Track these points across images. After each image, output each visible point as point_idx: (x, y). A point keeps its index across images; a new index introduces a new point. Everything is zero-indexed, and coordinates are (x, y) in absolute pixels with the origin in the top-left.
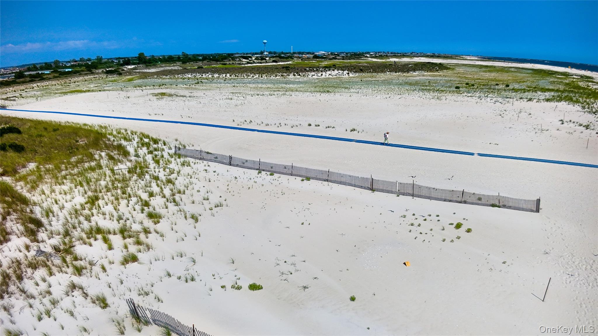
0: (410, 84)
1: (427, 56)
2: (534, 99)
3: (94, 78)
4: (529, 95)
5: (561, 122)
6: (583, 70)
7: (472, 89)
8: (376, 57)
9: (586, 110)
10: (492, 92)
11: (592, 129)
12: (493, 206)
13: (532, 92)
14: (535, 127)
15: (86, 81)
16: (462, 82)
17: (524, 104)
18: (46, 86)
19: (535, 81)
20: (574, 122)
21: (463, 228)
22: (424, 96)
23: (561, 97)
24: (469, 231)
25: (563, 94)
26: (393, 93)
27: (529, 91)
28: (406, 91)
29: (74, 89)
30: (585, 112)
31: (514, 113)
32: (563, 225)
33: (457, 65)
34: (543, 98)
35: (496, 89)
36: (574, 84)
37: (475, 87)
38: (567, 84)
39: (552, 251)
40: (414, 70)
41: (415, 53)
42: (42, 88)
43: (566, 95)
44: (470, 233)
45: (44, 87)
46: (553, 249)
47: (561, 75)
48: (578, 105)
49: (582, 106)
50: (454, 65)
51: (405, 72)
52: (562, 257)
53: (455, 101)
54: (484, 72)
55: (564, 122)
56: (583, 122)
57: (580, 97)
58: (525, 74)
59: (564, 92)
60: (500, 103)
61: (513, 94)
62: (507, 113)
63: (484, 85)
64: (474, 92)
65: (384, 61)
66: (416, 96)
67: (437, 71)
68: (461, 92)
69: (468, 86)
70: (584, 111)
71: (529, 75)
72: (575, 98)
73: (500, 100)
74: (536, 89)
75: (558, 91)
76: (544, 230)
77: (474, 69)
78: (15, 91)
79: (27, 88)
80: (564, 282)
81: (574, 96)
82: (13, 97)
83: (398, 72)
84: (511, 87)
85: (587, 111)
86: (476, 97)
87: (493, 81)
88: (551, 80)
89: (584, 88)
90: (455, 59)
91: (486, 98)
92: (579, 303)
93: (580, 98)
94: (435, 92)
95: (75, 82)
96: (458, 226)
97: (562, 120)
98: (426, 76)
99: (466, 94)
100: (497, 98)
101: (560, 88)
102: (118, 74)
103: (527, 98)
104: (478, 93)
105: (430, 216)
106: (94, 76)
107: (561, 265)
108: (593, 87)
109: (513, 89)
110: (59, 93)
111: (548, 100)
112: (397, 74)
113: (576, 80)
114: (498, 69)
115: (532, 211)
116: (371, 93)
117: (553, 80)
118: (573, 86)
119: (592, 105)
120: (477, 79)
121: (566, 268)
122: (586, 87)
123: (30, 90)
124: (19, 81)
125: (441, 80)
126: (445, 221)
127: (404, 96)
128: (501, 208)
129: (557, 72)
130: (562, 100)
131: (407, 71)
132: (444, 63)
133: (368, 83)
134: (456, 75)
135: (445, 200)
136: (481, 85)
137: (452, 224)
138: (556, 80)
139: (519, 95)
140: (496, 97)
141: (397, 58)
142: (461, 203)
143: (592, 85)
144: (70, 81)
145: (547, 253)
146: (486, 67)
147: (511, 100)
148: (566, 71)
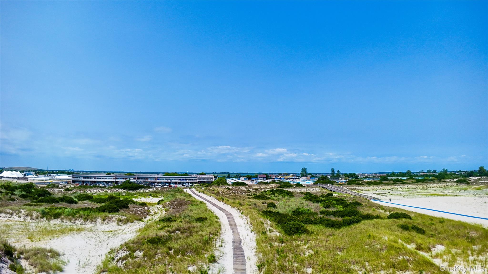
3: (446, 185)
15: (440, 187)
18: (407, 188)
29: (432, 193)
42: (404, 189)
45: (406, 189)
78: (383, 190)
79: (392, 188)
82: (384, 193)
95: (431, 188)
102: (466, 183)
106: (446, 184)
110: (421, 195)
123: (395, 190)
124: (385, 183)
144: (427, 186)
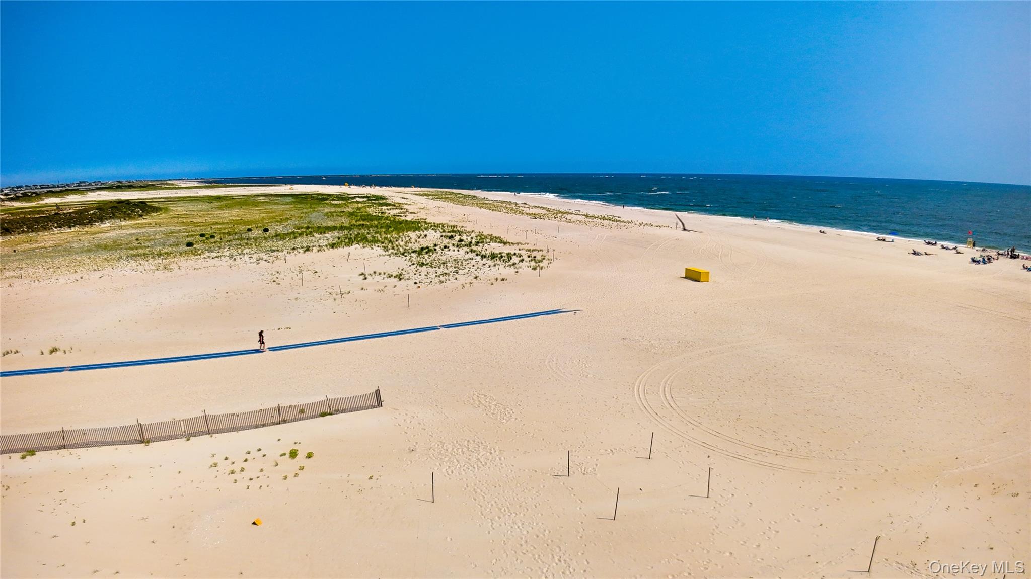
0: (106, 248)
1: (110, 188)
2: (313, 246)
4: (303, 241)
5: (362, 277)
6: (368, 185)
7: (214, 244)
8: (17, 199)
9: (390, 251)
10: (247, 244)
11: (407, 279)
12: (323, 415)
13: (307, 235)
14: (330, 291)
16: (193, 233)
17: (300, 258)
19: (302, 215)
20: (380, 274)
21: (301, 455)
22: (141, 268)
23: (351, 238)
24: (309, 456)
25: (351, 232)
26: (83, 270)
27: (301, 235)
28: (106, 263)
30: (390, 255)
31: (291, 274)
32: (416, 413)
33: (169, 200)
34: (325, 243)
35: (251, 239)
36: (362, 212)
37: (217, 239)
38: (351, 214)
39: (417, 446)
40: (101, 220)
41: (84, 182)
43: (356, 233)
44: (312, 458)
46: (417, 443)
47: (338, 200)
48: (378, 247)
49: (383, 247)
50: (163, 200)
51: (85, 225)
52: (431, 449)
53: (195, 269)
54: (220, 208)
55: (367, 276)
56: (392, 271)
57: (376, 233)
58: (284, 204)
59: (352, 229)
60: (265, 260)
61: (279, 243)
62: (282, 276)
63: (229, 234)
64: (220, 248)
65: (34, 204)
66: (126, 269)
67: (141, 216)
68: (199, 252)
69: (204, 239)
70: (389, 253)
71: (291, 206)
72: (370, 236)
73: (263, 255)
74: (310, 230)
75: (342, 228)
76: (397, 424)
77: (201, 206)
80: (446, 475)
81: (368, 234)
83: (74, 226)
84: (272, 232)
85: (392, 253)
86: (225, 256)
87: (240, 224)
88: (326, 210)
89: (378, 218)
90: (161, 189)
91: (241, 256)
92: (473, 489)
93: (376, 236)
94: (157, 258)
96: (293, 454)
97: (362, 274)
98: (125, 227)
99: (207, 254)
100: (259, 253)
101: (343, 223)
103: (302, 248)
104: (225, 250)
105: (249, 453)
107: (434, 458)
108: (389, 213)
109: (277, 236)
111: (333, 246)
112: (73, 229)
113: (363, 205)
114: (239, 200)
115: (373, 407)
116: (44, 274)
117: (330, 210)
118: (361, 216)
119: (397, 243)
120: (214, 224)
121: (441, 459)
122: (379, 215)
125: (155, 233)
126: (273, 453)
127: (106, 272)
128: (334, 415)
129: (330, 195)
130: (353, 242)
131: (89, 222)
132: (146, 199)
133: (30, 255)
134: (176, 220)
135: (256, 427)
136: (224, 234)
137: (284, 454)
138: (333, 210)
139: (290, 244)
140: (256, 252)
141: (56, 197)
142: (280, 424)
143: (388, 209)
145: (413, 450)
146: (218, 198)
147: (280, 253)
148: (343, 192)
